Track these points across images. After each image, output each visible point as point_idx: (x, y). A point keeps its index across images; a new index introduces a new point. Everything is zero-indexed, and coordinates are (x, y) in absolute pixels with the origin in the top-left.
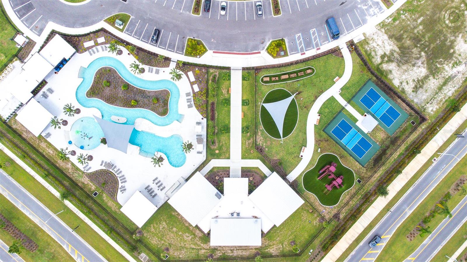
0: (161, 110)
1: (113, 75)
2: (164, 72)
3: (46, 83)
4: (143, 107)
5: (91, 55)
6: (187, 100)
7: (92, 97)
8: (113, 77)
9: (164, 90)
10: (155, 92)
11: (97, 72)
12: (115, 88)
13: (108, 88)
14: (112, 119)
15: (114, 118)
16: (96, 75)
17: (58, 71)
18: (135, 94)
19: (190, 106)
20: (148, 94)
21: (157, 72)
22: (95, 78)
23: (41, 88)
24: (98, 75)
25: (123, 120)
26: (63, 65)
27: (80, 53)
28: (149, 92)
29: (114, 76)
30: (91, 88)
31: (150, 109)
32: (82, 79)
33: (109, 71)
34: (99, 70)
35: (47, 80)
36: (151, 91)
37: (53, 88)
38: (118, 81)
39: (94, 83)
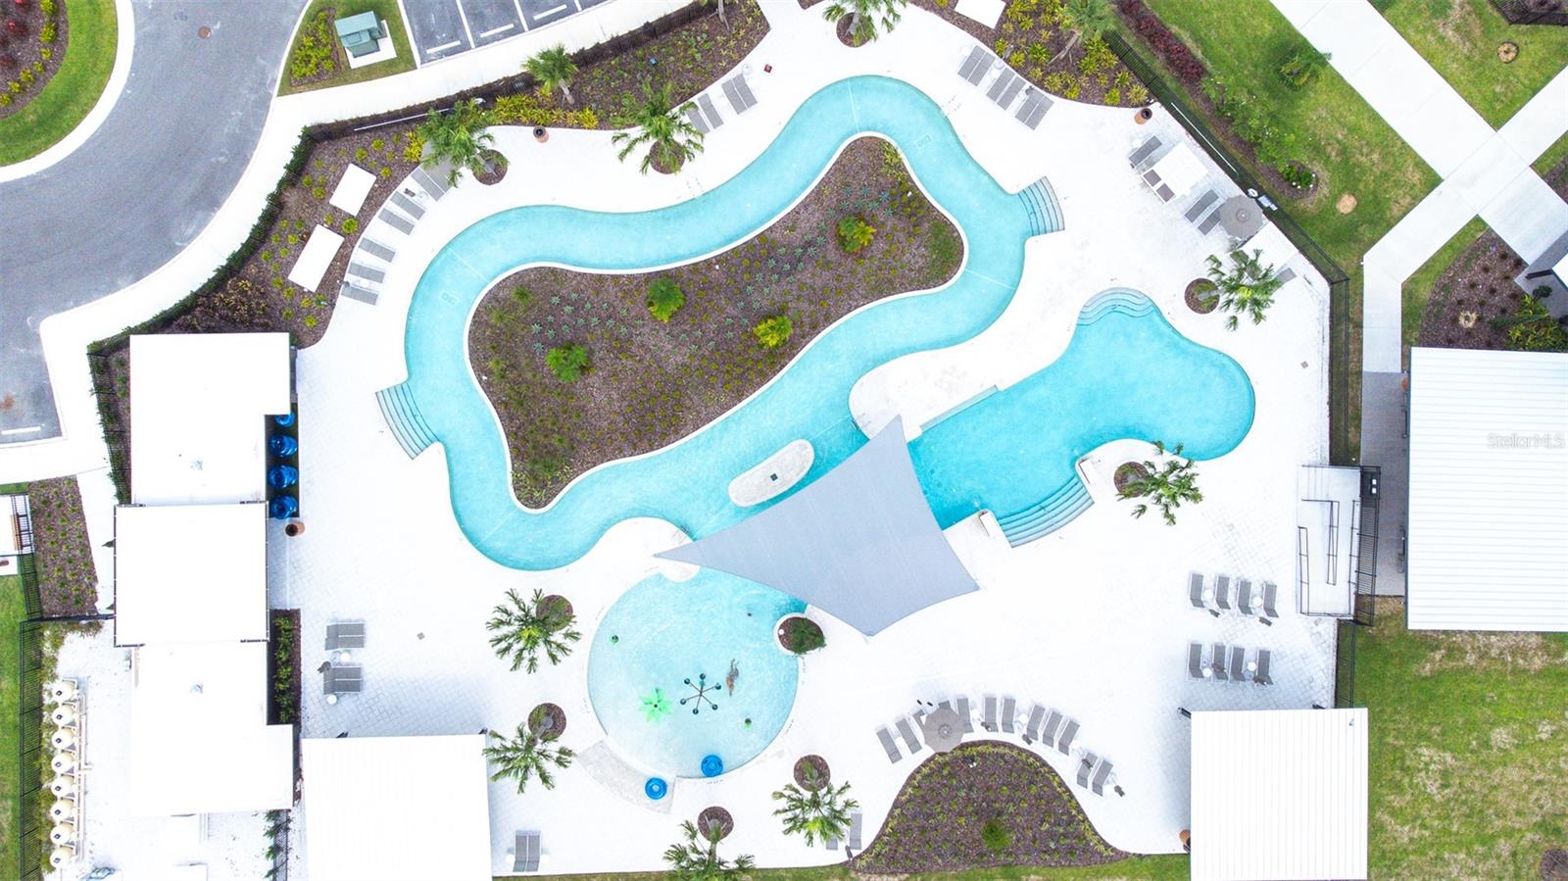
0: (916, 254)
1: (555, 300)
2: (768, 69)
3: (293, 616)
4: (829, 320)
5: (371, 298)
6: (993, 94)
7: (559, 484)
8: (568, 309)
9: (845, 152)
10: (818, 193)
11: (473, 352)
12: (621, 347)
13: (595, 379)
14: (742, 504)
15: (748, 488)
16: (480, 368)
17: (296, 515)
18: (738, 293)
19: (1031, 116)
20: (795, 236)
21: (742, 98)
22: (487, 387)
23: (294, 661)
24: (491, 364)
25: (795, 459)
26: (292, 462)
27: (316, 340)
28: (791, 222)
29: (564, 300)
30: (518, 454)
31: (868, 299)
32: (437, 447)
33: (522, 295)
34: (473, 338)
35: (289, 603)
36: (796, 211)
37: (348, 614)
38: (610, 305)
39: (507, 418)
